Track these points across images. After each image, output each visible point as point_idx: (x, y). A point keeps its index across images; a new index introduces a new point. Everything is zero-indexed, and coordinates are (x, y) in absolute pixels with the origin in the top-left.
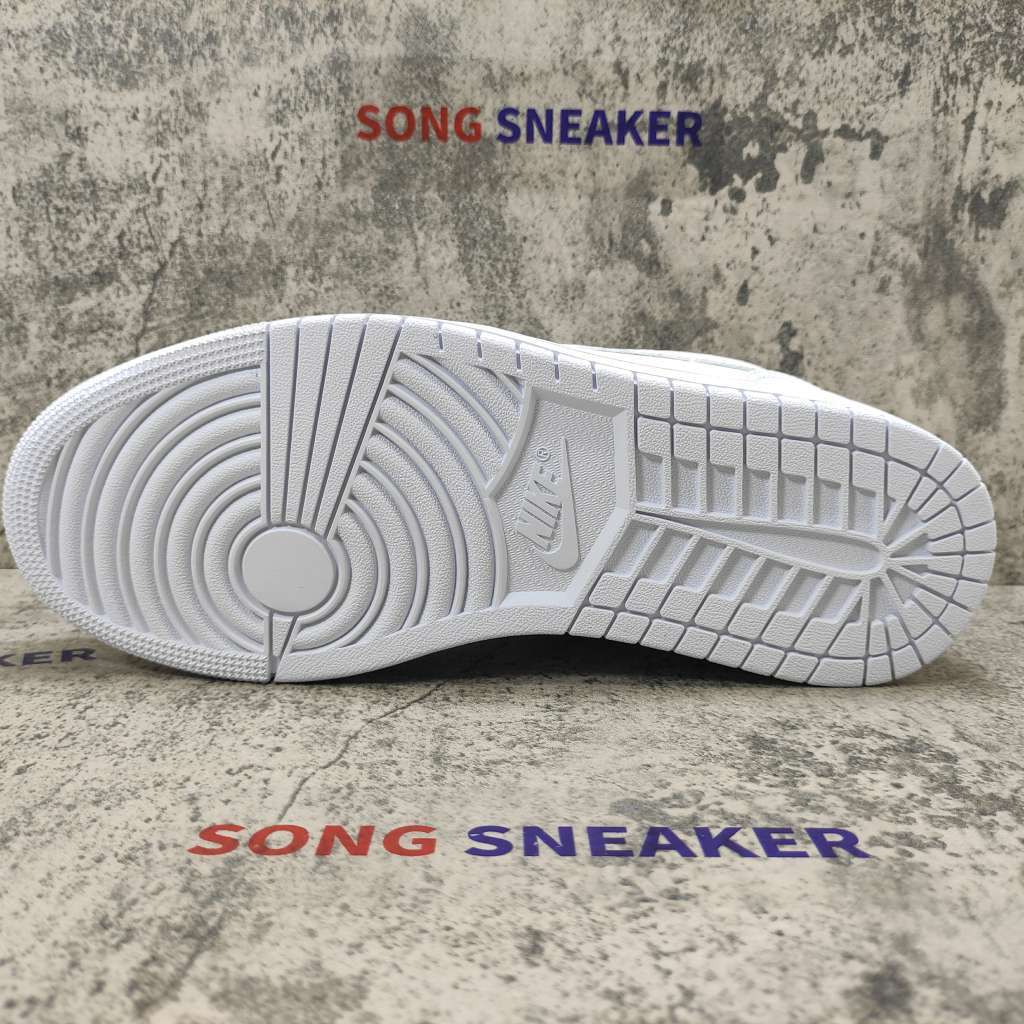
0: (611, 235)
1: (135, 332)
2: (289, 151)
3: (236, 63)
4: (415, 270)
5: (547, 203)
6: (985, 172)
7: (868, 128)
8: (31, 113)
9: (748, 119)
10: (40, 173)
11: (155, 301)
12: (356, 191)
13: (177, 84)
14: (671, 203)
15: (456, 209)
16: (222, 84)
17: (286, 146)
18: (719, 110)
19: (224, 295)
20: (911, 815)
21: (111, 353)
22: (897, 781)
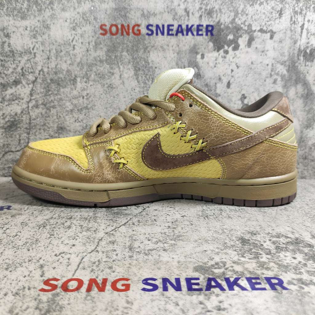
0: (184, 66)
1: (28, 101)
2: (77, 40)
3: (59, 11)
4: (119, 78)
5: (163, 55)
6: (308, 43)
7: (269, 29)
9: (229, 27)
11: (34, 90)
12: (100, 52)
13: (40, 18)
14: (204, 55)
15: (133, 58)
16: (55, 18)
17: (76, 38)
18: (220, 24)
19: (57, 88)
20: (301, 271)
21: (20, 108)
22: (294, 256)
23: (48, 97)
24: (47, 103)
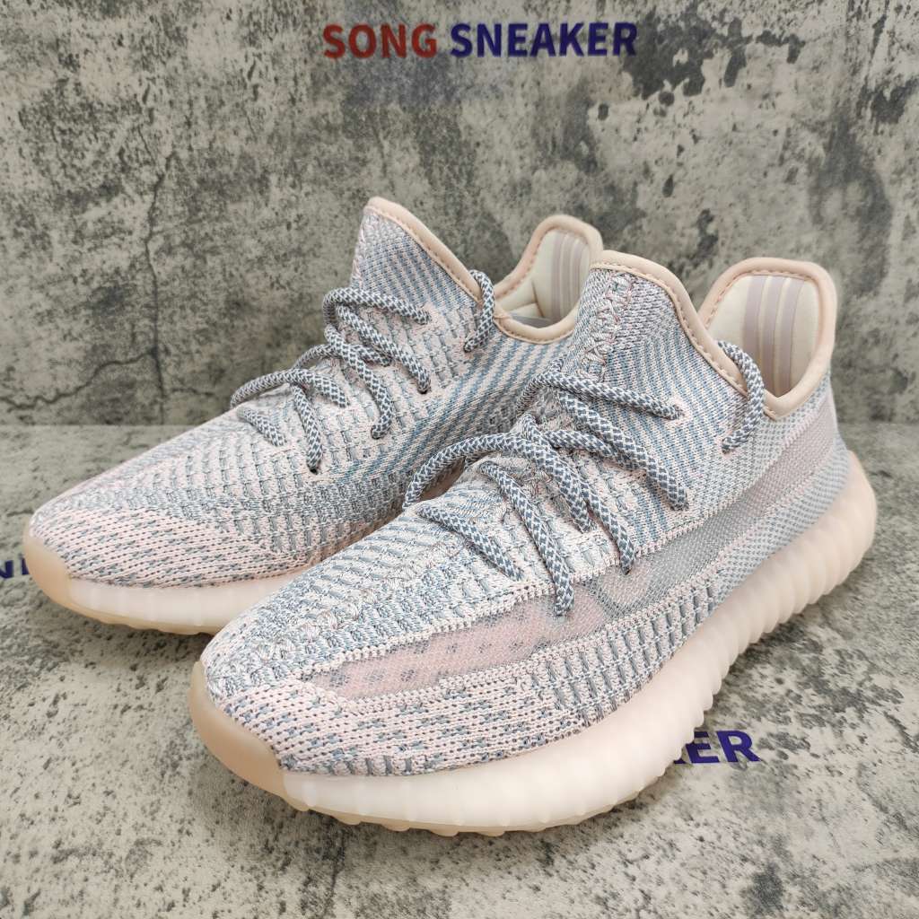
0: (554, 139)
1: (144, 236)
2: (263, 70)
4: (382, 174)
5: (498, 111)
6: (889, 72)
7: (787, 34)
8: (25, 42)
9: (679, 28)
10: (41, 98)
11: (158, 209)
12: (327, 106)
13: (156, 11)
14: (607, 108)
15: (416, 119)
16: (197, 10)
17: (260, 65)
18: (654, 20)
19: (217, 201)
20: (788, 714)
21: (125, 254)
22: (780, 676)
23: (196, 227)
24: (194, 241)
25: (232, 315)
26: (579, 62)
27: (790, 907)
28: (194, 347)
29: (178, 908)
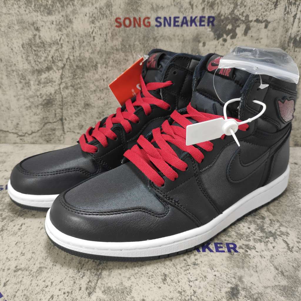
1: (59, 83)
2: (96, 32)
3: (80, 7)
5: (170, 44)
6: (298, 31)
7: (264, 19)
8: (24, 23)
9: (228, 17)
10: (29, 40)
11: (63, 75)
12: (116, 42)
13: (63, 13)
14: (205, 43)
16: (76, 13)
17: (95, 30)
18: (220, 15)
19: (82, 72)
20: (250, 238)
21: (53, 89)
22: (249, 226)
23: (75, 80)
24: (74, 85)
25: (86, 108)
26: (196, 29)
27: (241, 298)
28: (74, 118)
29: (49, 287)
